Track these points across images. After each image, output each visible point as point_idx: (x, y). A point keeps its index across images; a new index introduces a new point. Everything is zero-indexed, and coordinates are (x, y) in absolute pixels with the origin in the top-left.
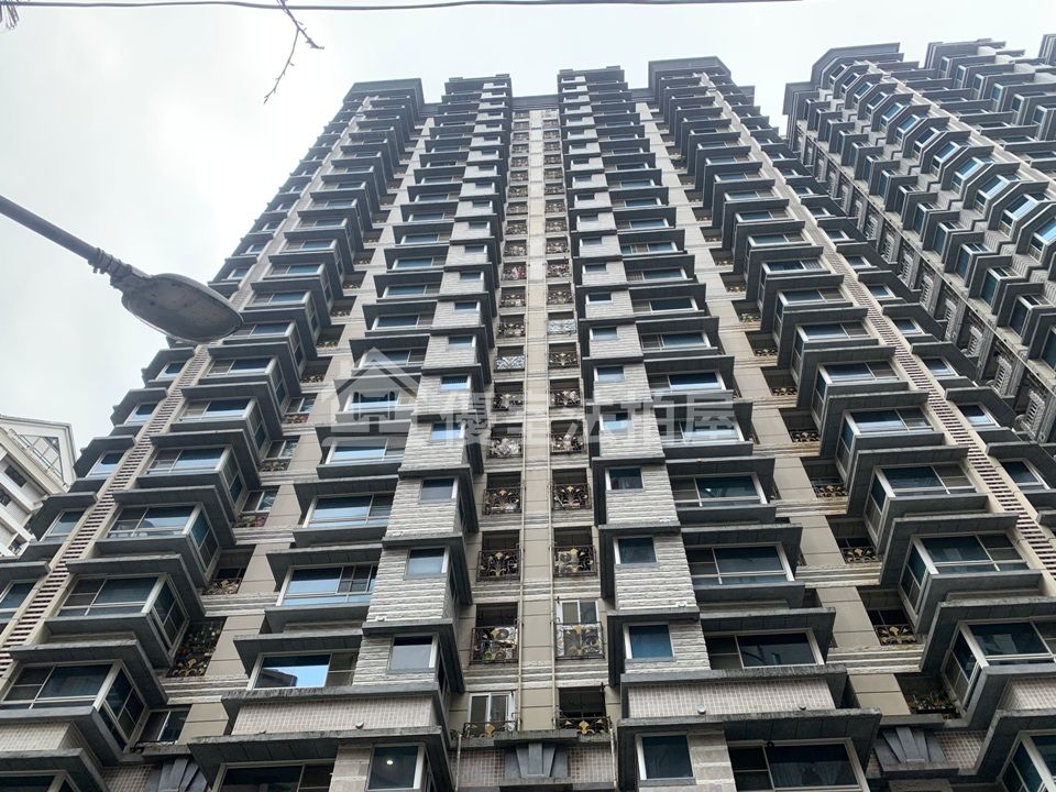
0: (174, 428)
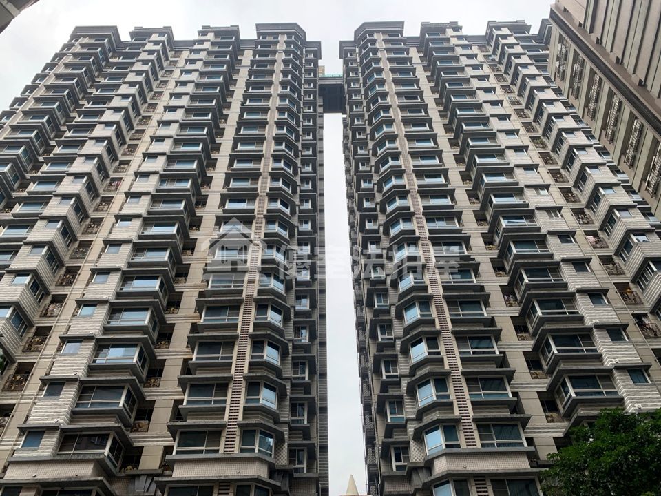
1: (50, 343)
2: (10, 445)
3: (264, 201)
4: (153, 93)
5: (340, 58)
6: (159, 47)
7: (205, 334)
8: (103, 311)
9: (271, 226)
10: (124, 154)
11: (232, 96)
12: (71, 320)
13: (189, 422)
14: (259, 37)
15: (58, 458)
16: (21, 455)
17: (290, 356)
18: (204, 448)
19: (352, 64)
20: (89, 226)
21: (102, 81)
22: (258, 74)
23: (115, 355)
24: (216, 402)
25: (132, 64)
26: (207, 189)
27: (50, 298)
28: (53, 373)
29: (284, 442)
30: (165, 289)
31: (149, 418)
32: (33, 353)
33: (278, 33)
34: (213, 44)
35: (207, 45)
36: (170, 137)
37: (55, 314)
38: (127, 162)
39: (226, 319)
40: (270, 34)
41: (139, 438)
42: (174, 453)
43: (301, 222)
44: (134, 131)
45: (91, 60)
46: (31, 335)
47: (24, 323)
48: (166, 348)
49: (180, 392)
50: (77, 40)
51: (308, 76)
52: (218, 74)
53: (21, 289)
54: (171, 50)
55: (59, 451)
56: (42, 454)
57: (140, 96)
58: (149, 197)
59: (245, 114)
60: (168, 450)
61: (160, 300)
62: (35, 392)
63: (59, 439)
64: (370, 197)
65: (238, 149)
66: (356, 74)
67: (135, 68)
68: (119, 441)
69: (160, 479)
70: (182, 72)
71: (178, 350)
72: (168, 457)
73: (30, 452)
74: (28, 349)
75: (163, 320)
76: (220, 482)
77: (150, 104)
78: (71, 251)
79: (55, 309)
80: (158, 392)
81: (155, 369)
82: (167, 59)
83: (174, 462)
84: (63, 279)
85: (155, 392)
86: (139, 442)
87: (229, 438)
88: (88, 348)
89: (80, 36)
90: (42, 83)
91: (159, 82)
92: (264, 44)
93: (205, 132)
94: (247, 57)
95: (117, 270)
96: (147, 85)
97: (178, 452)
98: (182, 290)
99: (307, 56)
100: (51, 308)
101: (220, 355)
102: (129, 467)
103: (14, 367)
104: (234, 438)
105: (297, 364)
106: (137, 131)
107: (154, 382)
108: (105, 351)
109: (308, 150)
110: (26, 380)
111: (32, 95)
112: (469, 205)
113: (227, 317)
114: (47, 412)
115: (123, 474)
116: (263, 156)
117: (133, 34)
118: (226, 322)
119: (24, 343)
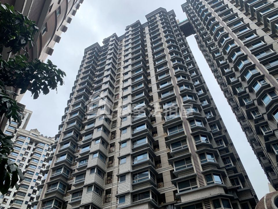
0: (66, 129)
1: (115, 162)
2: (115, 204)
3: (174, 78)
4: (118, 59)
5: (184, 12)
6: (114, 42)
7: (172, 140)
8: (129, 143)
9: (185, 98)
10: (116, 85)
11: (146, 47)
12: (119, 151)
13: (179, 178)
14: (148, 20)
15: (134, 204)
16: (120, 206)
17: (213, 138)
18: (191, 187)
19: (190, 11)
20: (114, 115)
21: (98, 68)
22: (153, 33)
23: (140, 159)
24: (188, 166)
25: (107, 52)
26: (150, 85)
27: (109, 146)
28: (120, 172)
29: (226, 176)
30: (149, 128)
31: (162, 181)
32: (111, 168)
33: (155, 15)
34: (132, 31)
35: (130, 33)
36: (130, 71)
37: (113, 151)
38: (118, 87)
39: (178, 131)
40: (152, 17)
41: (161, 190)
42: (178, 192)
43: (194, 82)
44: (116, 76)
45: (93, 58)
46: (108, 161)
47: (104, 157)
48: (158, 151)
49: (171, 167)
50: (87, 54)
51: (176, 33)
52: (138, 41)
53: (99, 145)
54: (118, 41)
55: (133, 202)
56: (127, 204)
57: (114, 62)
58: (130, 95)
59: (154, 50)
60: (175, 192)
61: (149, 132)
62: (116, 182)
63: (131, 197)
64: (222, 58)
65: (156, 64)
66: (193, 14)
67: (109, 53)
68: (155, 193)
69: (177, 204)
70: (125, 51)
71: (163, 150)
72: (177, 194)
73: (123, 204)
74: (109, 167)
75: (153, 140)
76: (204, 200)
77: (118, 64)
78: (111, 126)
79: (113, 149)
80: (162, 169)
81: (157, 161)
82: (118, 45)
83: (180, 196)
84: (112, 137)
85: (161, 170)
86: (162, 192)
87: (200, 180)
88: (129, 158)
89: (87, 52)
90: (81, 73)
91: (118, 55)
92: (151, 22)
93: (142, 70)
94: (147, 30)
95: (129, 126)
96: (115, 57)
97: (180, 191)
98: (156, 126)
99: (170, 18)
100: (111, 149)
101: (182, 146)
102: (162, 203)
103: (106, 175)
104: (202, 179)
105: (218, 141)
106: (118, 75)
107: (159, 166)
108: (135, 158)
109: (188, 58)
110: (112, 178)
111: (79, 78)
112: (274, 41)
113: (178, 130)
114: (123, 188)
115: (160, 206)
116: (167, 62)
117: (103, 42)
118: (179, 132)
119: (106, 165)
